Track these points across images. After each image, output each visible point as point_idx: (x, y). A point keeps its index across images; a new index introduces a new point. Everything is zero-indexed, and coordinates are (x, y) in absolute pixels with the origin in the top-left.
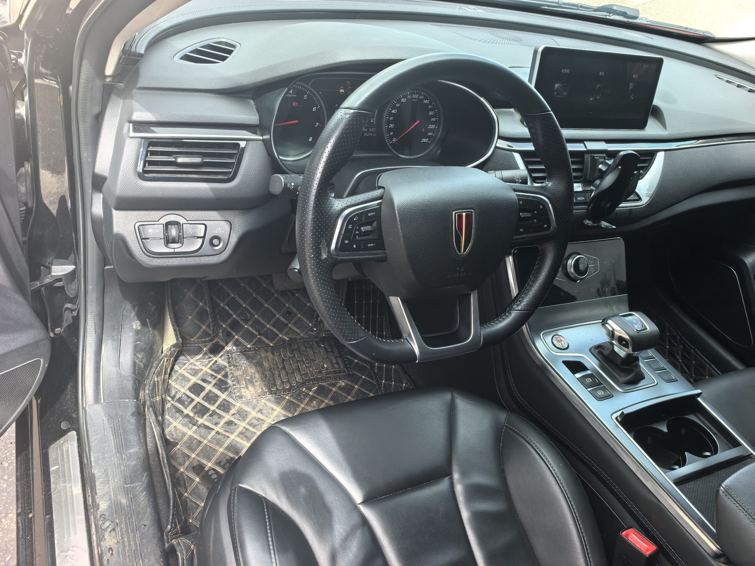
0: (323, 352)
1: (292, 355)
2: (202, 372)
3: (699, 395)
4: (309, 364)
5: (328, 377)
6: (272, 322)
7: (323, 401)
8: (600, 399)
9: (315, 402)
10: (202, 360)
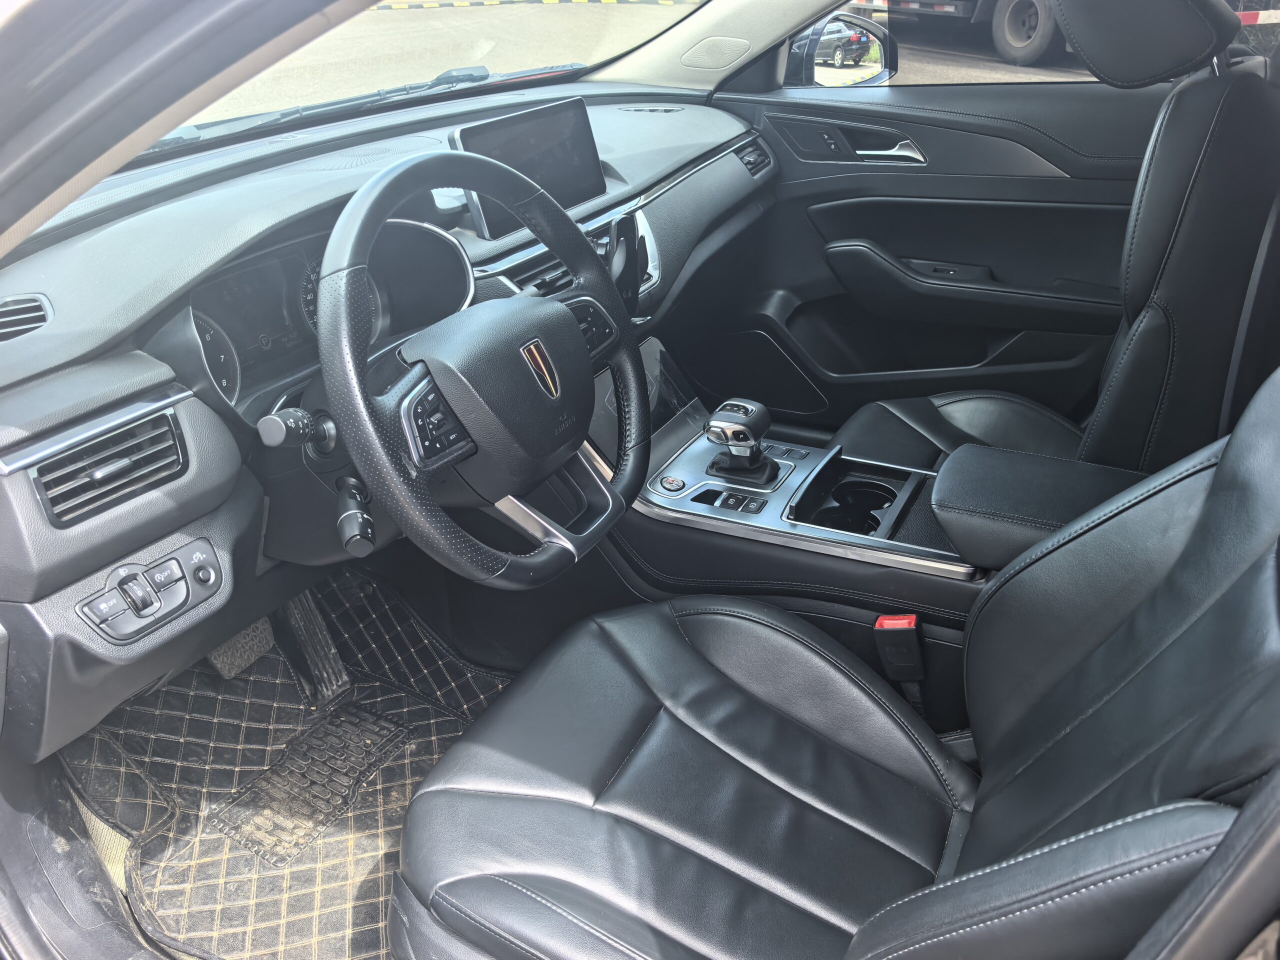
0: (349, 728)
1: (310, 761)
2: (193, 870)
3: (840, 452)
4: (343, 755)
5: (385, 753)
6: (242, 738)
7: (404, 785)
8: (759, 510)
9: (394, 794)
10: (177, 854)
